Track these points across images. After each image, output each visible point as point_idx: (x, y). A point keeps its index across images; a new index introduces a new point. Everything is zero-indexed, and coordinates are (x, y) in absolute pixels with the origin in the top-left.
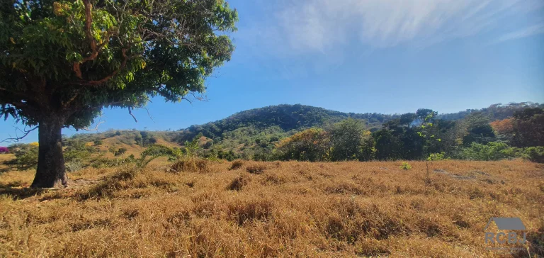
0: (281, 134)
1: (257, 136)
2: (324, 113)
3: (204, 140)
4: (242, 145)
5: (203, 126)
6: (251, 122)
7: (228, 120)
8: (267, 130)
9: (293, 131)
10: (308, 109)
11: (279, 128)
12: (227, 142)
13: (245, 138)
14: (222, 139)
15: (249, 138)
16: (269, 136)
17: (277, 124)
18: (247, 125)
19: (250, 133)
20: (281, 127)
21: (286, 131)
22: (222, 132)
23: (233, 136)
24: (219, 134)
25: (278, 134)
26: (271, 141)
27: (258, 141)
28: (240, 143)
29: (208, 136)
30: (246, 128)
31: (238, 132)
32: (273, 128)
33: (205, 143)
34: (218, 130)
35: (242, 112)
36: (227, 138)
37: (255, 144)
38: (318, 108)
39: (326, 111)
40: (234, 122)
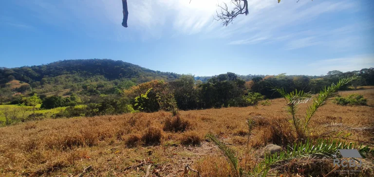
0: (106, 82)
1: (82, 83)
2: (140, 69)
3: (16, 83)
4: (68, 90)
5: (15, 70)
6: (77, 70)
7: (49, 67)
8: (93, 79)
9: (116, 80)
10: (128, 65)
11: (103, 78)
12: (48, 86)
13: (70, 84)
14: (42, 84)
15: (75, 85)
16: (95, 84)
17: (101, 74)
18: (72, 73)
19: (75, 80)
20: (105, 77)
21: (110, 80)
22: (42, 76)
23: (56, 81)
24: (39, 79)
25: (103, 82)
26: (97, 88)
27: (85, 87)
28: (65, 88)
29: (22, 80)
30: (70, 75)
31: (62, 78)
32: (98, 77)
33: (18, 87)
34: (37, 75)
35: (65, 61)
36: (49, 83)
37: (81, 90)
38: (135, 65)
39: (142, 68)
40: (56, 68)
